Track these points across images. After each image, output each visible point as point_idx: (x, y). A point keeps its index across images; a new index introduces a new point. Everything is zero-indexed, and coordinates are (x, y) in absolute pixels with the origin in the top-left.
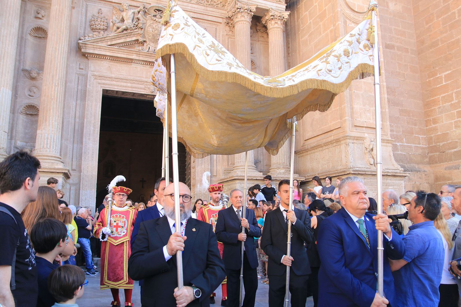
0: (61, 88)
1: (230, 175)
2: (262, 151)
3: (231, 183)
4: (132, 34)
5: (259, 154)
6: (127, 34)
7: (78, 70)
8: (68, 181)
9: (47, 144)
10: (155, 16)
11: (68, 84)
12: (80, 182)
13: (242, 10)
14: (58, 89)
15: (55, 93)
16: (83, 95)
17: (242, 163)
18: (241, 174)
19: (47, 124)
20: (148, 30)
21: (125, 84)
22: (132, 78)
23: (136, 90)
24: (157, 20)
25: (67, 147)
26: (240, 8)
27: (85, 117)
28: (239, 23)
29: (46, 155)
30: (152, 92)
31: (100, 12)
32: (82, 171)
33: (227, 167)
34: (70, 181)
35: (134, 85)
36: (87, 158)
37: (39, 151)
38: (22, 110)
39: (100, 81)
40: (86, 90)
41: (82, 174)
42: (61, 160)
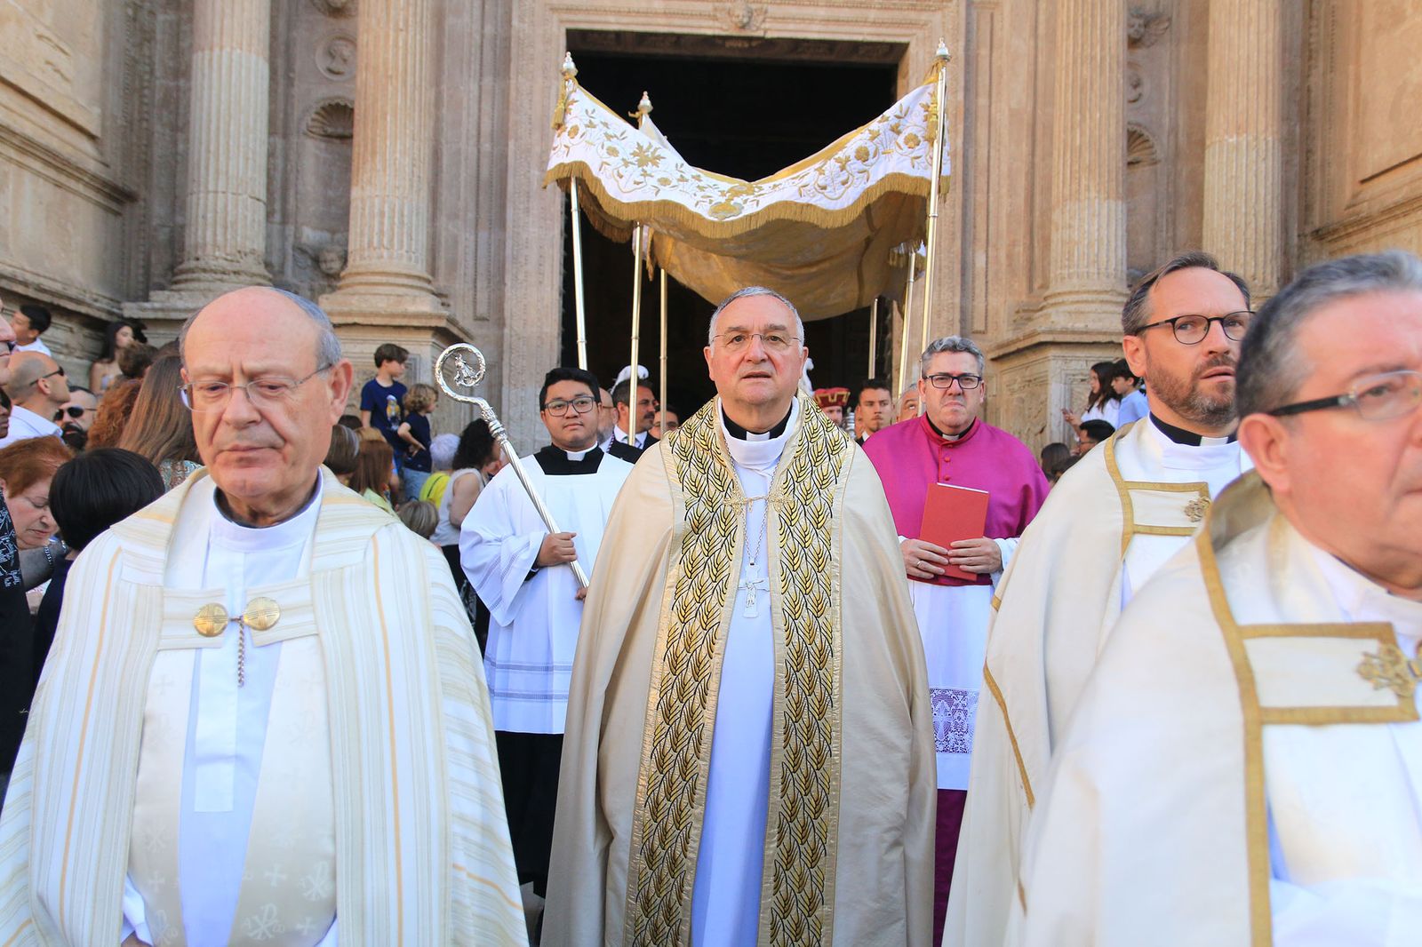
0: (418, 37)
1: (1029, 328)
2: (1170, 234)
3: (1032, 357)
5: (1158, 246)
9: (381, 232)
11: (450, 21)
12: (502, 359)
14: (406, 43)
15: (396, 54)
16: (501, 56)
17: (1075, 280)
18: (1070, 326)
19: (379, 166)
23: (684, 22)
25: (456, 242)
27: (511, 133)
29: (381, 270)
32: (508, 322)
33: (1024, 298)
36: (521, 277)
37: (358, 259)
38: (310, 123)
39: (554, 1)
40: (508, 39)
41: (506, 331)
42: (429, 287)
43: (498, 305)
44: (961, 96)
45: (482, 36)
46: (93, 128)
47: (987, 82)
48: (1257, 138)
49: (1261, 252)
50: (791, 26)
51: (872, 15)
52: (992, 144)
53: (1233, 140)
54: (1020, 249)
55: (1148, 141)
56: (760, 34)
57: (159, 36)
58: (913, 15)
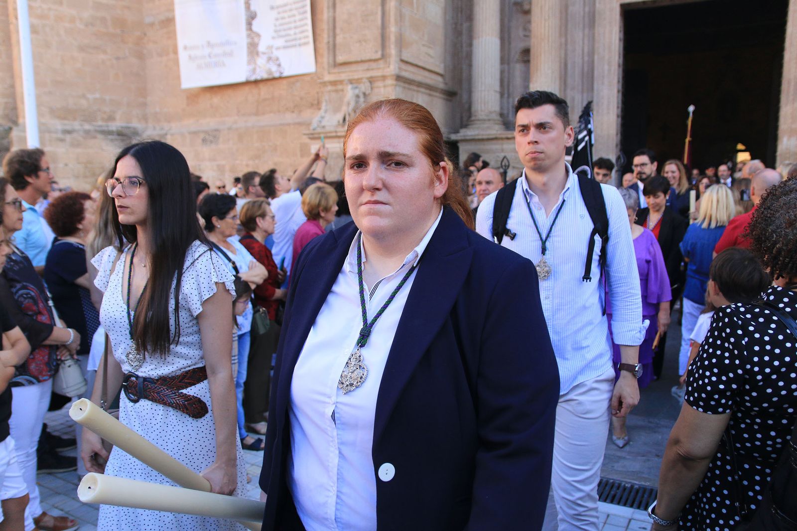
0: (554, 21)
14: (549, 25)
27: (596, 52)
38: (518, 58)
40: (594, 12)
45: (584, 13)
46: (441, 71)
57: (464, 32)
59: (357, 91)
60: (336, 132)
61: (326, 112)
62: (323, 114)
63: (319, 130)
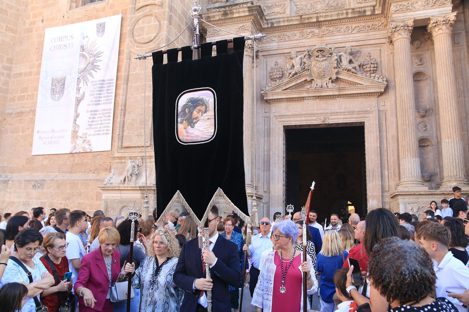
3: (396, 198)
4: (301, 76)
5: (435, 167)
6: (297, 77)
7: (264, 113)
8: (261, 201)
10: (317, 57)
12: (270, 201)
13: (398, 29)
16: (268, 133)
18: (404, 190)
20: (314, 69)
21: (300, 119)
22: (305, 113)
23: (310, 122)
24: (319, 59)
25: (259, 175)
26: (394, 27)
27: (271, 150)
28: (396, 42)
30: (324, 122)
31: (276, 64)
32: (271, 192)
33: (398, 182)
34: (263, 201)
35: (307, 118)
36: (274, 182)
39: (280, 120)
40: (270, 129)
41: (271, 195)
42: (251, 186)
43: (269, 188)
44: (378, 133)
45: (265, 129)
47: (385, 129)
48: (453, 140)
49: (458, 169)
50: (335, 120)
51: (355, 116)
52: (388, 144)
53: (447, 141)
54: (397, 170)
55: (430, 140)
56: (328, 123)
58: (365, 115)
59: (134, 164)
60: (119, 187)
61: (114, 174)
62: (112, 176)
63: (108, 185)
